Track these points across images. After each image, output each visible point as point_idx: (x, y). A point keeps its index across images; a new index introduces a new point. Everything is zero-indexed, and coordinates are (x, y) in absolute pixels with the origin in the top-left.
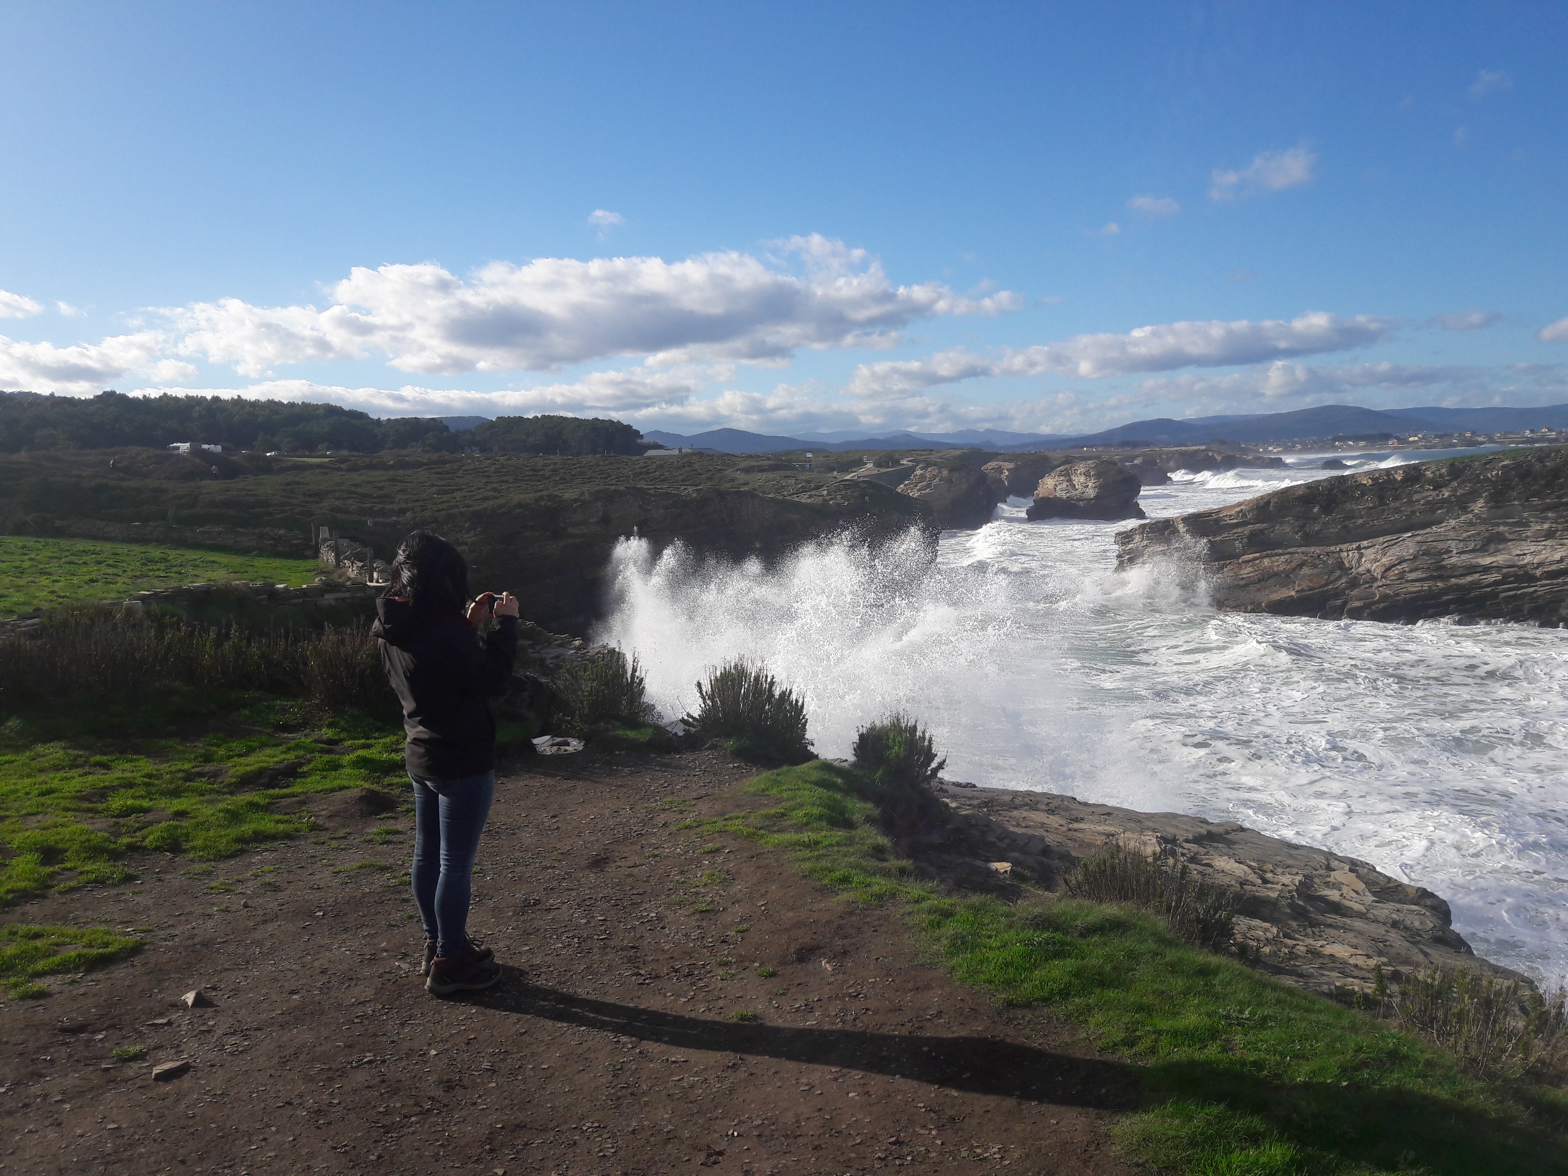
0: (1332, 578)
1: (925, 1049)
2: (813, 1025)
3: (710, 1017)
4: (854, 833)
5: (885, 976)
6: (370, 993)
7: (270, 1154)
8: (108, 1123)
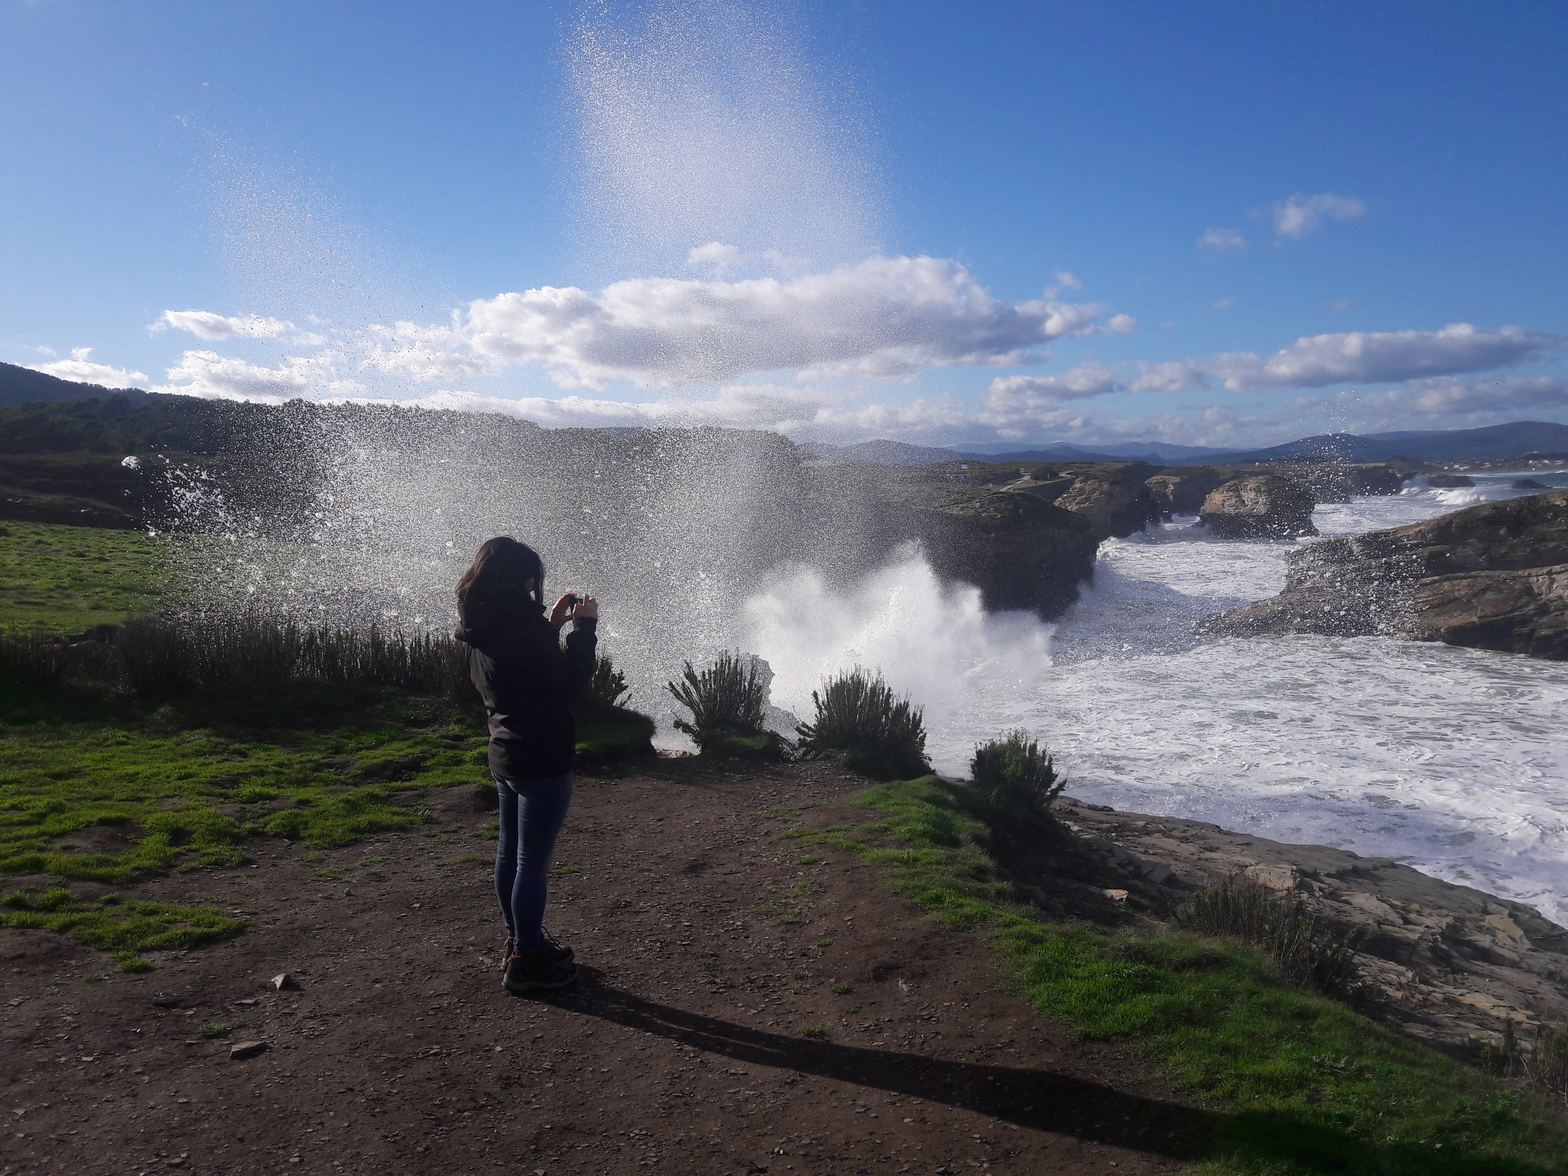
0: (1519, 604)
1: (991, 1078)
2: (879, 1046)
3: (776, 1031)
4: (957, 851)
5: (961, 1001)
6: (448, 986)
7: (323, 1138)
8: (179, 1097)
